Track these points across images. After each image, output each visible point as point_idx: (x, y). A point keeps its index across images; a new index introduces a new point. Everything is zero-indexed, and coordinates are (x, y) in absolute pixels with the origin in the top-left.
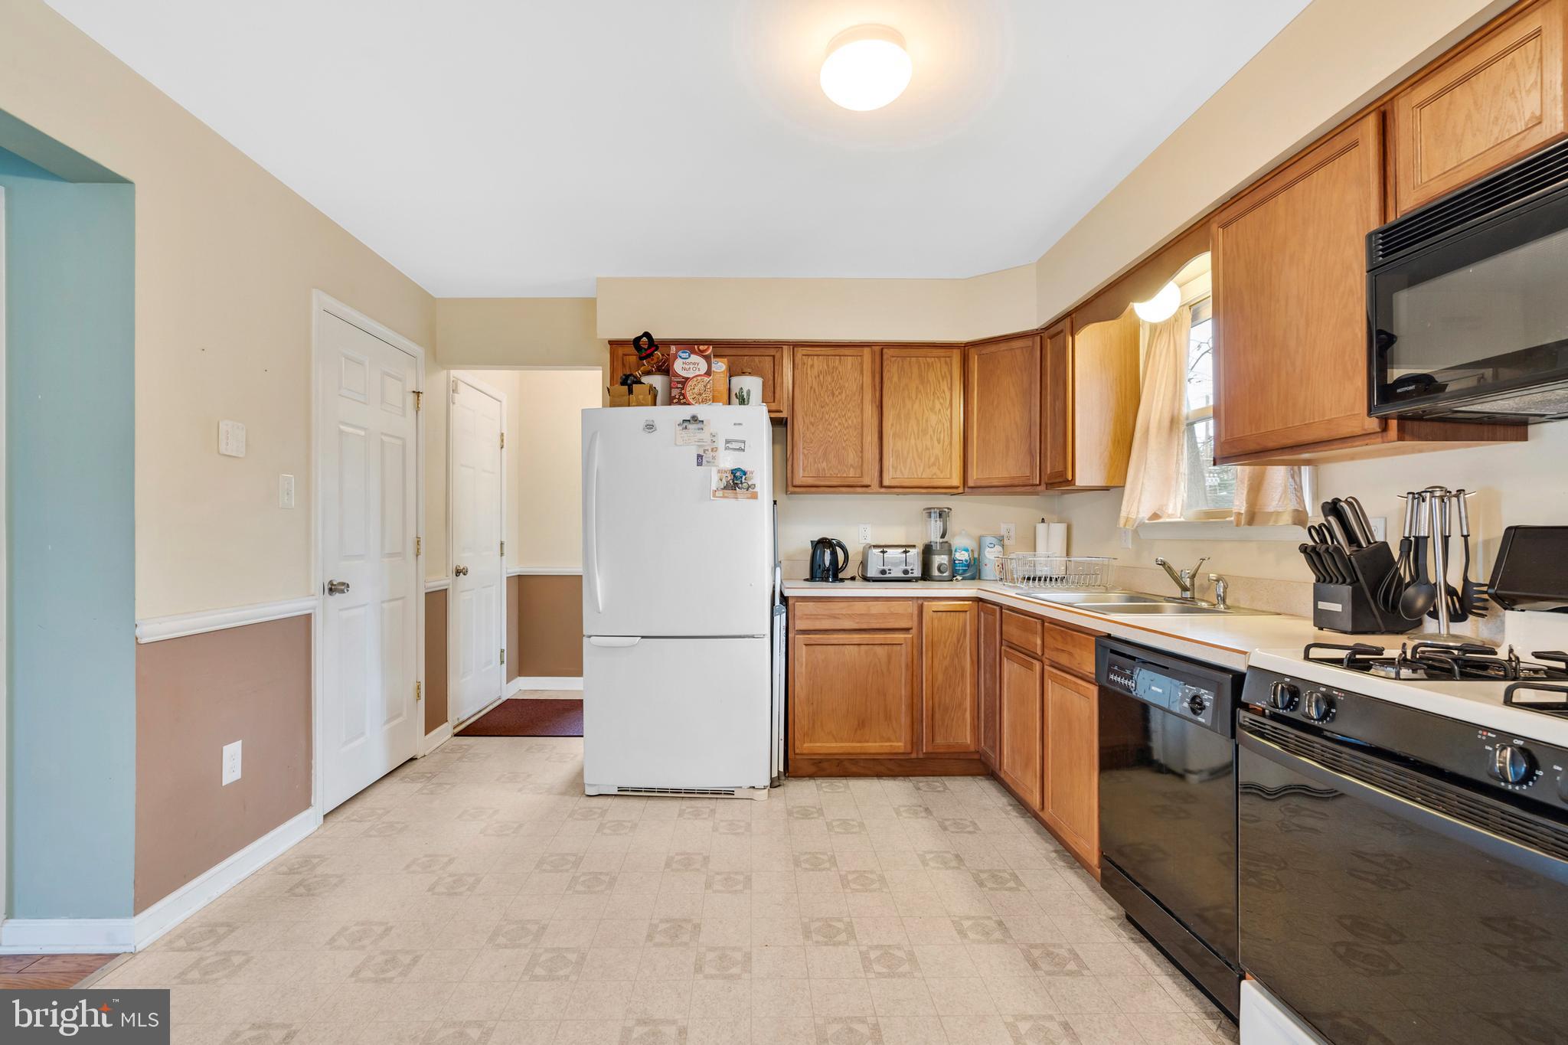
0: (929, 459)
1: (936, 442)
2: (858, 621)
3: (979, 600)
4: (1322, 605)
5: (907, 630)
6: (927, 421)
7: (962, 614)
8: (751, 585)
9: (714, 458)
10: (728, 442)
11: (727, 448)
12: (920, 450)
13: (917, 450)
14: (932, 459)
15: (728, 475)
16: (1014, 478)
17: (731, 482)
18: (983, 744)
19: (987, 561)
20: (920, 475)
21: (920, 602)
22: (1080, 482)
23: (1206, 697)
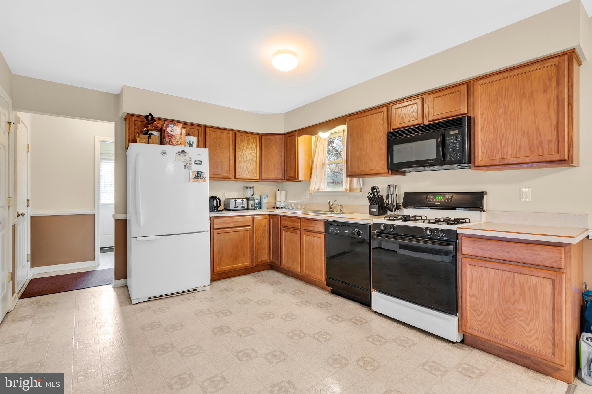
0: (250, 170)
1: (252, 165)
2: (234, 224)
3: (270, 215)
4: (371, 210)
5: (249, 226)
6: (249, 157)
7: (265, 220)
8: (204, 213)
9: (190, 167)
10: (195, 161)
11: (195, 163)
12: (247, 167)
13: (246, 167)
14: (251, 170)
15: (196, 173)
16: (276, 177)
17: (197, 176)
18: (272, 259)
19: (263, 203)
20: (247, 175)
21: (253, 216)
22: (300, 179)
23: (361, 231)
